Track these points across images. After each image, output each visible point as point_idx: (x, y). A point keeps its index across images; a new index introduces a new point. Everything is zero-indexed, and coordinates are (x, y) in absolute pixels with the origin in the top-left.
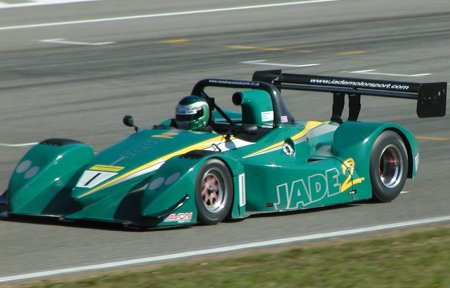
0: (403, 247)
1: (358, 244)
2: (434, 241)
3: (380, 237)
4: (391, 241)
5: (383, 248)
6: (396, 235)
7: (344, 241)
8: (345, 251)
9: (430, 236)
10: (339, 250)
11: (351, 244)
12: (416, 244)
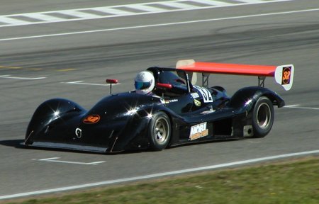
0: (103, 198)
1: (74, 196)
2: (124, 194)
3: (88, 191)
4: (96, 194)
5: (90, 198)
6: (98, 190)
7: (65, 194)
8: (65, 201)
9: (121, 190)
10: (61, 200)
11: (70, 196)
12: (111, 196)
